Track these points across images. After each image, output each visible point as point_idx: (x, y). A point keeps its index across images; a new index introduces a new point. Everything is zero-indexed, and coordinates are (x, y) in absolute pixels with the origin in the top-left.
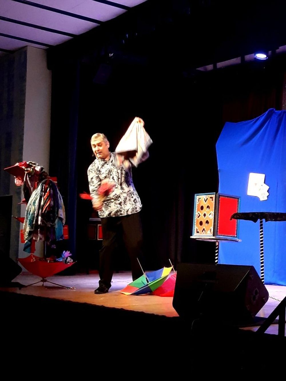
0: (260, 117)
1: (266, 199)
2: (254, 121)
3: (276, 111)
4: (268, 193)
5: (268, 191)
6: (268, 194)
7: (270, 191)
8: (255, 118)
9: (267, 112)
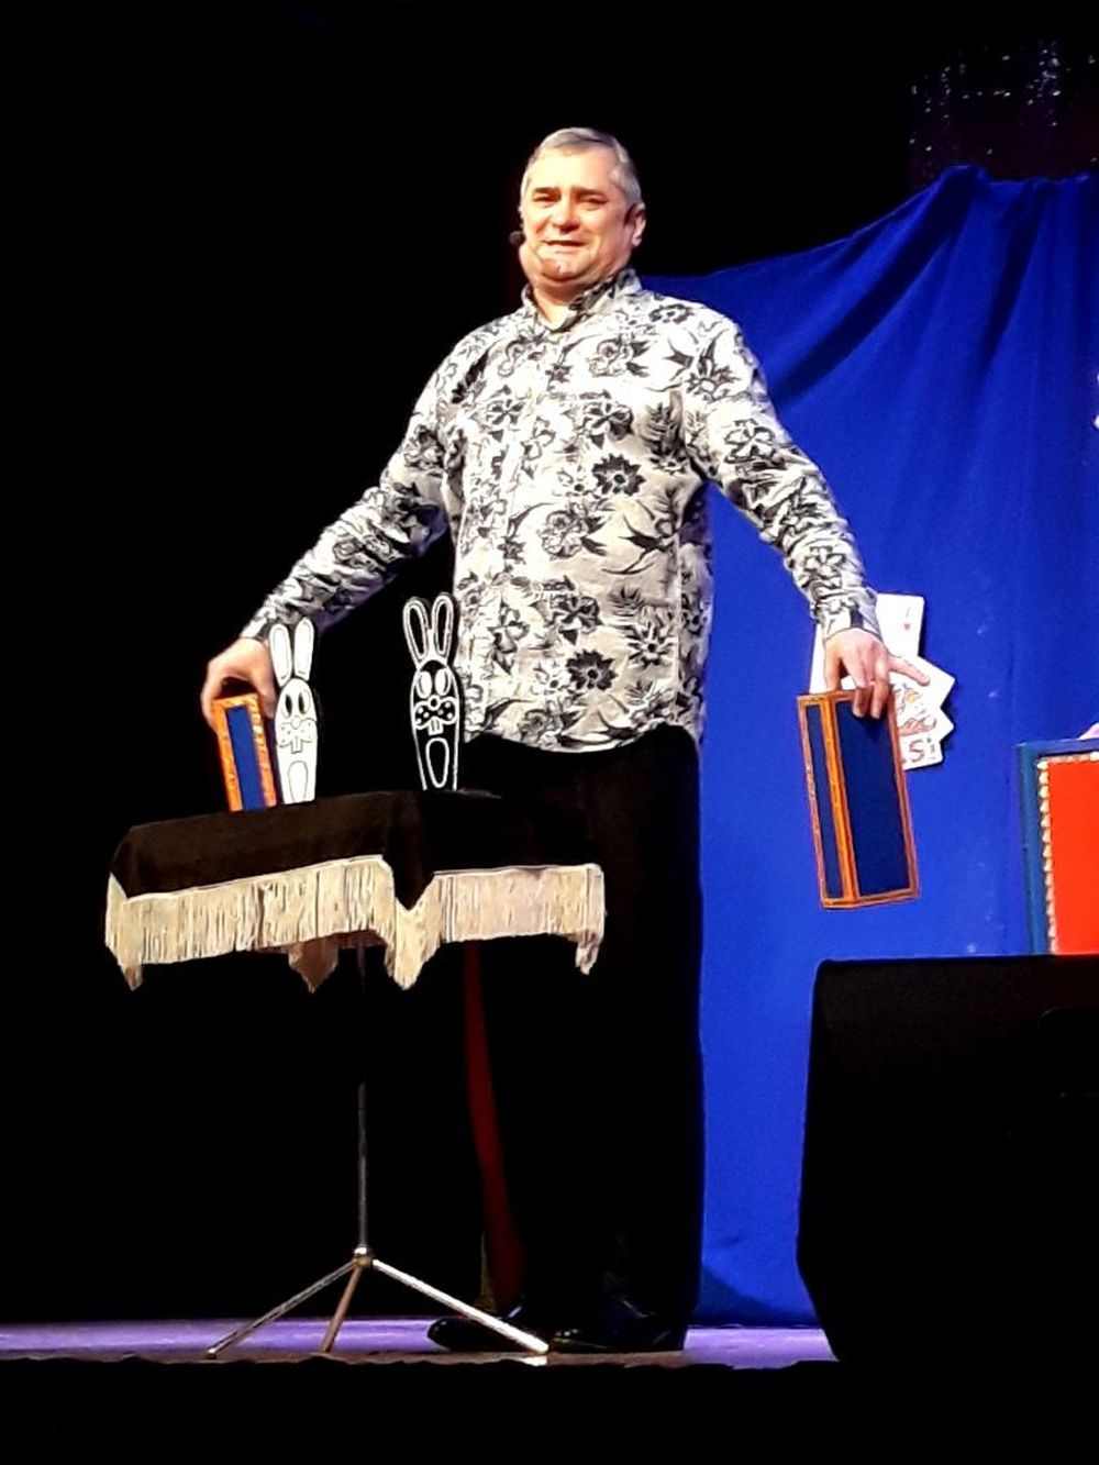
0: (881, 225)
1: (938, 757)
2: (836, 256)
3: (993, 184)
4: (951, 718)
5: (946, 707)
6: (946, 726)
7: (956, 704)
8: (848, 234)
9: (935, 189)
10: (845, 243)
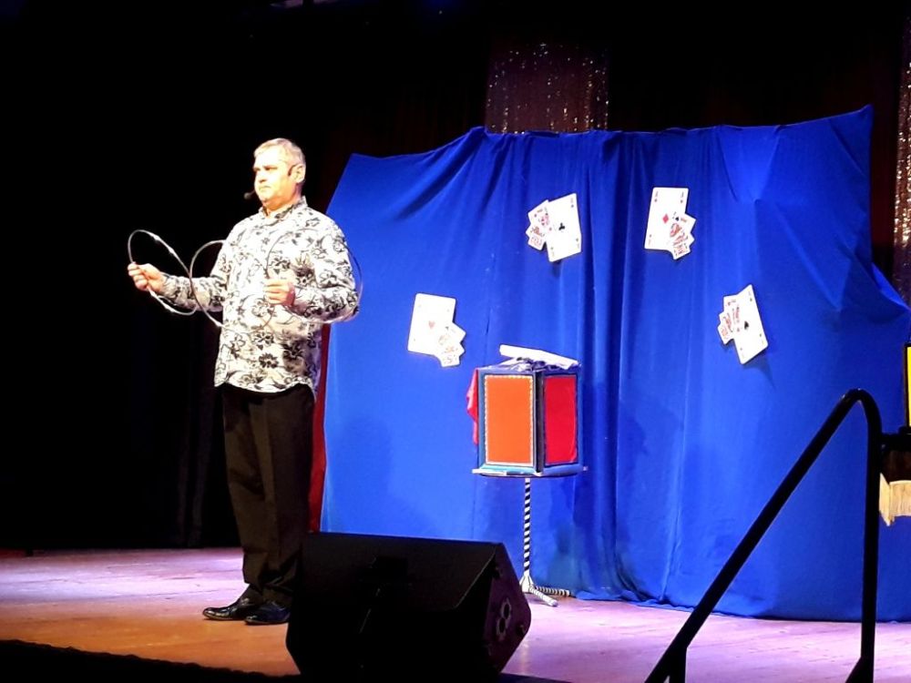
0: (447, 148)
1: (457, 362)
3: (489, 135)
4: (463, 347)
5: (462, 343)
6: (461, 351)
7: (466, 342)
9: (468, 135)
10: (433, 153)
